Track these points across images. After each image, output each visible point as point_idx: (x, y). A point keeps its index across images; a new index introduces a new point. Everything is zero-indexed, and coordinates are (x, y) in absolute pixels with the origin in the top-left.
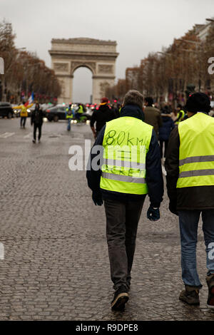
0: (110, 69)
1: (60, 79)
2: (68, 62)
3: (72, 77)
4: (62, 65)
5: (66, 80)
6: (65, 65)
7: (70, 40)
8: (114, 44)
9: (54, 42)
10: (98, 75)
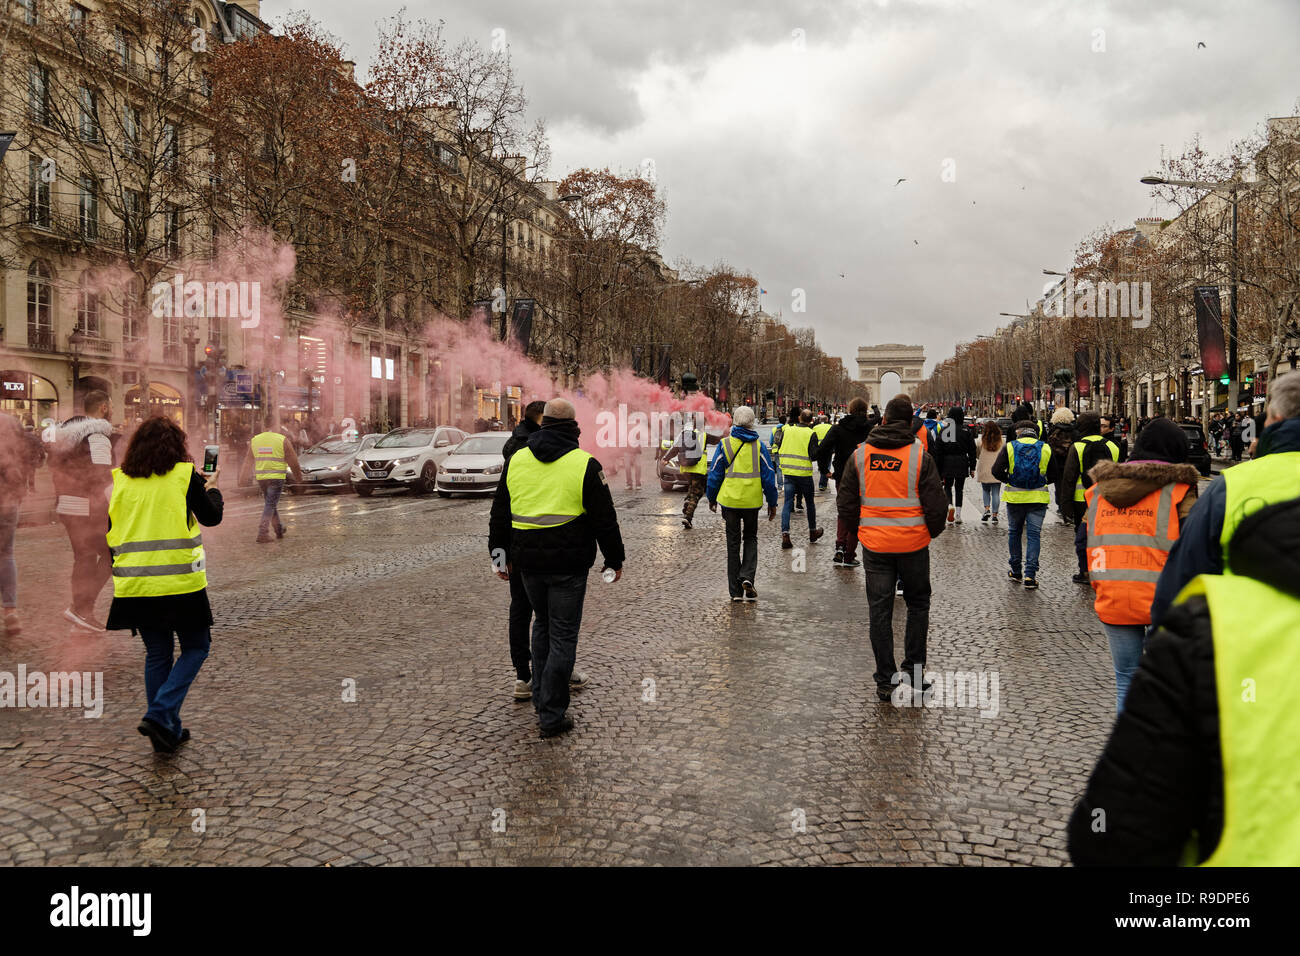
0: (917, 373)
1: (867, 385)
2: (876, 368)
3: (879, 382)
4: (869, 372)
5: (873, 386)
6: (873, 371)
7: (877, 347)
8: (921, 349)
9: (861, 350)
10: (905, 379)
